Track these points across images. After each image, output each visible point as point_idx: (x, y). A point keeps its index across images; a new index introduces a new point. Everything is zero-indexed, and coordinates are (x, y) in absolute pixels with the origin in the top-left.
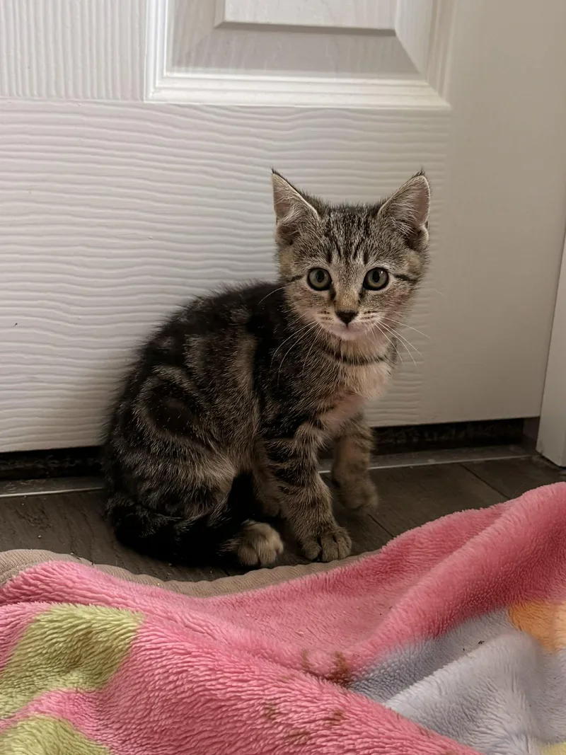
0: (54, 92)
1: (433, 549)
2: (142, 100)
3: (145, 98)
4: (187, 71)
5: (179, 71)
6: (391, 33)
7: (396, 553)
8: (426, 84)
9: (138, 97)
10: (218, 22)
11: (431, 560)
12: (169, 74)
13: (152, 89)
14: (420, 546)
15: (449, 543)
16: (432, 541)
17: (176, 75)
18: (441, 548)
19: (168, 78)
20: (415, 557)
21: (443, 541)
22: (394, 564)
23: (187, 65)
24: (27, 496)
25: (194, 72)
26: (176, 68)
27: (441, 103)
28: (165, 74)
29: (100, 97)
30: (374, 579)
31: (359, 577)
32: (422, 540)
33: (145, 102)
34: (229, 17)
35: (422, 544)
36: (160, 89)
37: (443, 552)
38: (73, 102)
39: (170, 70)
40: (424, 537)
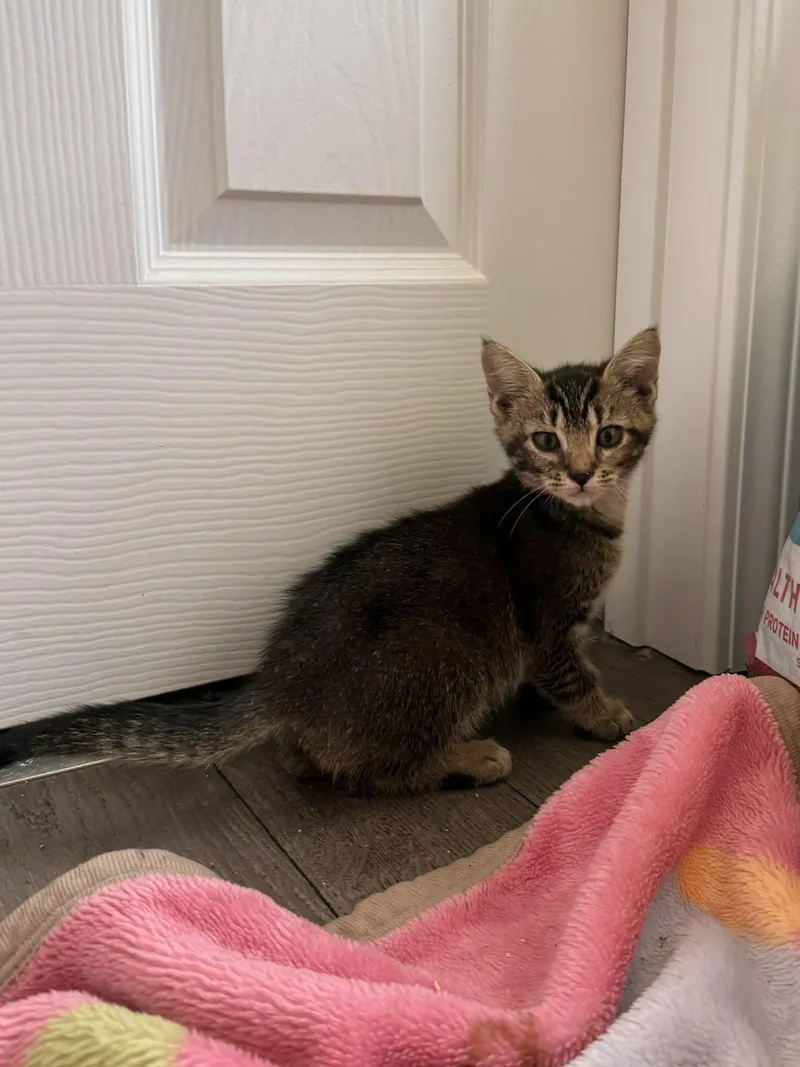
0: (19, 280)
1: (587, 827)
2: (135, 283)
3: (138, 280)
4: (188, 250)
5: (179, 250)
6: (416, 202)
7: (541, 846)
8: (459, 257)
9: (130, 280)
10: (221, 191)
11: (590, 842)
12: (167, 254)
13: (147, 271)
14: (570, 827)
15: (605, 813)
16: (581, 817)
17: (175, 254)
18: (597, 822)
19: (165, 257)
20: (567, 844)
21: (597, 813)
22: (544, 862)
23: (188, 241)
24: (28, 781)
25: (197, 250)
26: (174, 246)
27: (478, 276)
28: (162, 253)
29: (80, 282)
30: (526, 890)
31: (505, 891)
32: (572, 820)
33: (140, 286)
34: (235, 184)
35: (572, 824)
36: (157, 270)
37: (601, 828)
38: (44, 289)
39: (167, 248)
40: (572, 813)
